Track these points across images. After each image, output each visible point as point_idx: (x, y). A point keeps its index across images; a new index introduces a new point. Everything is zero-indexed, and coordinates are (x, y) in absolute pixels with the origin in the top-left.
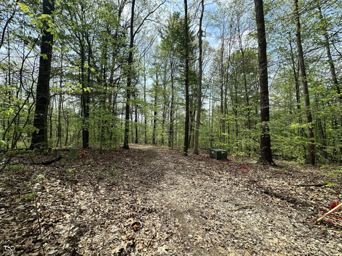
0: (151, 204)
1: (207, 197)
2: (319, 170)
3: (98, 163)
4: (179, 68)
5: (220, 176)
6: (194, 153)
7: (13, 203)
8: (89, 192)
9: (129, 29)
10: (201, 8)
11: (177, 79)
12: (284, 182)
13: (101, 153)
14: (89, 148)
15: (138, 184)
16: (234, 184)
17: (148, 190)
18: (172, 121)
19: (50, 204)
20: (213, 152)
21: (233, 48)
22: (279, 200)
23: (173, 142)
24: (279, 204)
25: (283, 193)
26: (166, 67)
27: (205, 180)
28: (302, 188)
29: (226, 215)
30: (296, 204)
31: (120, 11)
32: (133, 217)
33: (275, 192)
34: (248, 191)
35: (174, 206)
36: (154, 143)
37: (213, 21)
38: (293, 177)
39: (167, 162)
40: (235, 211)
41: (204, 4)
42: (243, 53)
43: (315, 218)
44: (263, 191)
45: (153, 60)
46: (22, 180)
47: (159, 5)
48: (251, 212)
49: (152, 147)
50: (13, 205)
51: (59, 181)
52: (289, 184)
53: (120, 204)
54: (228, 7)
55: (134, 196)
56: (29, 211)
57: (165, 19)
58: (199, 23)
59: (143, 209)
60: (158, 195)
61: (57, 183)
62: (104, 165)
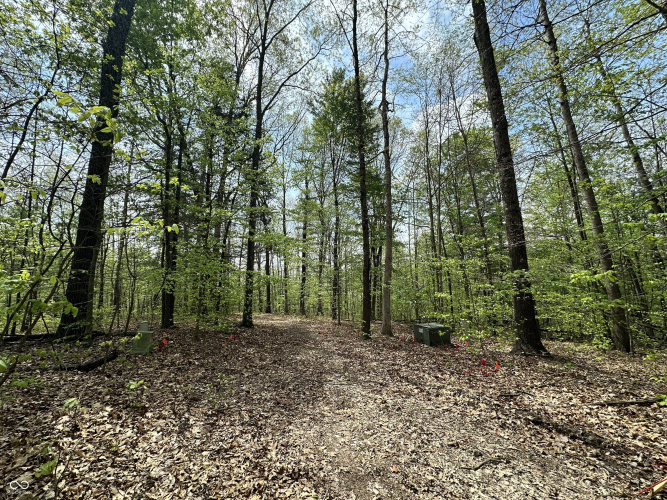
0: (299, 456)
1: (414, 435)
2: (641, 363)
3: (190, 363)
4: (348, 167)
5: (439, 384)
6: (383, 333)
7: (9, 468)
8: (169, 434)
9: (254, 102)
10: (383, 64)
11: (344, 187)
12: (571, 395)
13: (197, 339)
14: (173, 328)
15: (271, 409)
16: (469, 404)
17: (290, 424)
18: (337, 267)
19: (86, 468)
20: (421, 331)
21: (446, 129)
22: (565, 439)
23: (340, 309)
24: (568, 450)
25: (571, 422)
26: (323, 166)
27: (409, 395)
28: (610, 409)
29: (457, 481)
30: (604, 449)
31: (239, 74)
32: (260, 493)
33: (555, 420)
34: (499, 418)
35: (346, 460)
36: (303, 312)
37: (406, 85)
38: (589, 384)
39: (329, 354)
40: (476, 469)
41: (389, 56)
42: (465, 137)
43: (649, 483)
44: (530, 417)
45: (298, 154)
46: (33, 409)
47: (307, 60)
48: (508, 472)
49: (299, 320)
50: (10, 472)
51: (109, 409)
52: (583, 402)
53: (233, 460)
54: (431, 60)
55: (262, 439)
56: (41, 486)
57: (318, 83)
58: (381, 89)
59: (281, 471)
60: (311, 433)
61: (106, 414)
62: (202, 365)
